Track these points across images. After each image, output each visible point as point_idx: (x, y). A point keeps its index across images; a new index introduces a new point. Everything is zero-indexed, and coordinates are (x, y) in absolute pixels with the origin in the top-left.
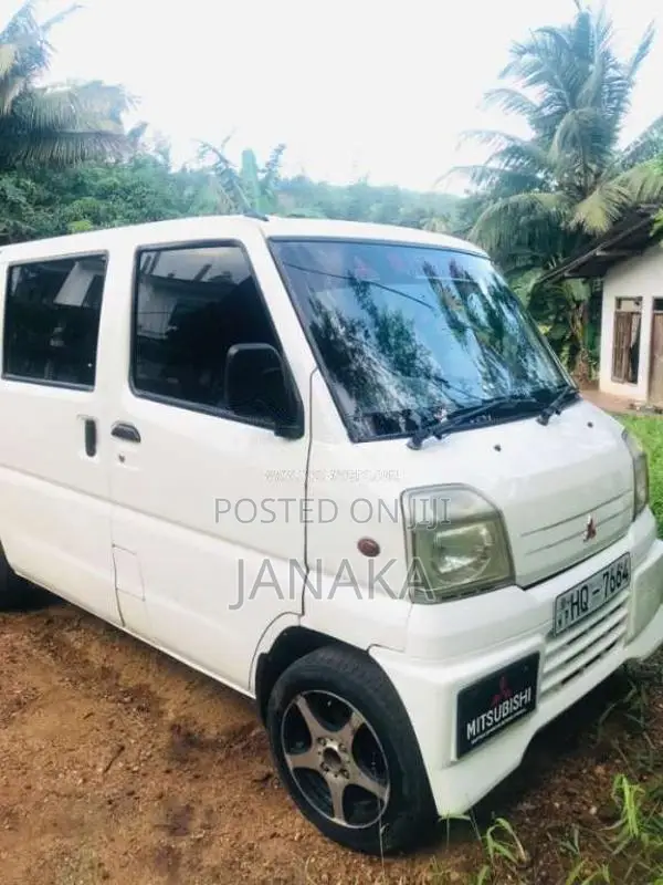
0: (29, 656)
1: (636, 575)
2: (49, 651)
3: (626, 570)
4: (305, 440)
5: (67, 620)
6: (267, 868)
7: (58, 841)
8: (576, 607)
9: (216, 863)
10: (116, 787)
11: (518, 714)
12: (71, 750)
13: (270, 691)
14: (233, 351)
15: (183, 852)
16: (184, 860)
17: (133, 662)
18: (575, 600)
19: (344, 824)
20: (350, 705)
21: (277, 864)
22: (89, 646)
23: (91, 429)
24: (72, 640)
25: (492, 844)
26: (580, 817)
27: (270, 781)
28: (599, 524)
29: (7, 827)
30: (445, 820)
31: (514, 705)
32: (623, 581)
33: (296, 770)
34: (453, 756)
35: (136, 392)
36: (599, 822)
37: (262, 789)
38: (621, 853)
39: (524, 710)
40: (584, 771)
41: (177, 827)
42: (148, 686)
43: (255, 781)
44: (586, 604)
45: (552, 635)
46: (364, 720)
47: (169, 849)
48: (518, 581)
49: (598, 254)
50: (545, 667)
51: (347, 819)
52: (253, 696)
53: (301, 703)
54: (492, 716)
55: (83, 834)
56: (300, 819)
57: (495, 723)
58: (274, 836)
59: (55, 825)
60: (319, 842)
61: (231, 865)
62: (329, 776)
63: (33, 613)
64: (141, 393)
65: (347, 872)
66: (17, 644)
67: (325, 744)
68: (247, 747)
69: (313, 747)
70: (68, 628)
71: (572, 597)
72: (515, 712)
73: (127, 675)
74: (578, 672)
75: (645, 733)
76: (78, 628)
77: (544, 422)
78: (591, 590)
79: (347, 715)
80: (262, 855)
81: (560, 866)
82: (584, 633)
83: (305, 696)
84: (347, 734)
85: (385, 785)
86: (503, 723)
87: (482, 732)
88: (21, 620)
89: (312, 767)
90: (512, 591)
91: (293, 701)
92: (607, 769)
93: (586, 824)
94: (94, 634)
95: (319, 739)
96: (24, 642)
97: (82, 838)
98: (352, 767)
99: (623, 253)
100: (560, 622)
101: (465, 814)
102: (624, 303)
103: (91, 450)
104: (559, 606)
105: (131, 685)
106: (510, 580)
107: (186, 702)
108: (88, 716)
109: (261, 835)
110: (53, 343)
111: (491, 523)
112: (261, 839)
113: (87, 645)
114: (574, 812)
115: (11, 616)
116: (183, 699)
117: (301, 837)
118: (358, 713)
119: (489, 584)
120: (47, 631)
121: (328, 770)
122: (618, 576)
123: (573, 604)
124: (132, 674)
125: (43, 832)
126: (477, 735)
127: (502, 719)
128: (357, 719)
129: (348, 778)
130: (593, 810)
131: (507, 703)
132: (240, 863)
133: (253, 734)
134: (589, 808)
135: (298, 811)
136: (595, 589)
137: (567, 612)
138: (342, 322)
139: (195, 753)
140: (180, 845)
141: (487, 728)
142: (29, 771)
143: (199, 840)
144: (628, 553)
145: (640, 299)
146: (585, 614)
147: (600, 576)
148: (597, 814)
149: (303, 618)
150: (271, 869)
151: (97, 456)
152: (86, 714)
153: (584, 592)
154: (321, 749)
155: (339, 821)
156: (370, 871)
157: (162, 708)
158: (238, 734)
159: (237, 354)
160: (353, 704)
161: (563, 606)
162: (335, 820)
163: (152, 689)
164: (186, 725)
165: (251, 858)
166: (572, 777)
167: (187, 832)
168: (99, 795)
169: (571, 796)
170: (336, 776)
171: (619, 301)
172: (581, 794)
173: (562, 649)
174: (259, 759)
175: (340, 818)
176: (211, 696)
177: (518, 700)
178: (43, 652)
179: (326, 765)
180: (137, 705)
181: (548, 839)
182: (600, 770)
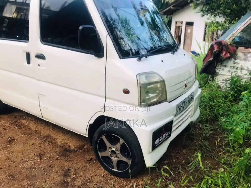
0: (10, 128)
1: (195, 98)
2: (17, 126)
3: (193, 97)
4: (104, 58)
5: (21, 117)
6: (95, 184)
7: (28, 182)
8: (182, 107)
9: (79, 184)
10: (45, 165)
11: (167, 138)
12: (28, 155)
13: (93, 135)
14: (81, 28)
15: (69, 182)
16: (70, 184)
17: (45, 128)
18: (181, 105)
19: (117, 171)
20: (119, 138)
21: (98, 183)
22: (30, 124)
23: (28, 55)
24: (24, 122)
25: (163, 173)
26: (181, 163)
27: (92, 160)
28: (187, 84)
29: (11, 179)
30: (149, 168)
31: (166, 135)
32: (192, 100)
33: (102, 157)
34: (151, 150)
35: (43, 43)
36: (185, 164)
37: (90, 163)
38: (192, 172)
39: (168, 136)
40: (180, 151)
41: (66, 175)
42: (50, 135)
43: (88, 160)
44: (184, 106)
45: (176, 115)
46: (124, 141)
47: (64, 181)
48: (168, 100)
49: (171, 8)
50: (174, 124)
51: (118, 169)
52: (88, 137)
53: (104, 138)
54: (161, 138)
55: (36, 179)
56: (103, 170)
57: (161, 141)
58: (96, 175)
59: (27, 177)
60: (109, 176)
61: (84, 184)
62: (113, 158)
63: (10, 115)
64: (45, 43)
65: (119, 183)
66: (5, 124)
67: (111, 149)
68: (84, 151)
69: (107, 150)
70: (22, 119)
71: (181, 104)
72: (166, 137)
73: (43, 132)
74: (180, 125)
75: (195, 140)
76: (25, 119)
77: (173, 54)
78: (185, 103)
79: (118, 140)
80: (93, 181)
81: (177, 177)
82: (183, 115)
83: (105, 136)
84: (118, 146)
85: (130, 159)
86: (163, 140)
87: (158, 143)
88: (5, 117)
89: (107, 155)
90: (166, 103)
91: (101, 137)
92: (186, 151)
93: (182, 165)
94: (31, 120)
95: (109, 148)
96: (8, 124)
97: (36, 180)
98: (120, 155)
99: (178, 8)
100: (178, 111)
101: (154, 165)
102: (177, 23)
103: (29, 62)
104: (178, 107)
105: (45, 135)
106: (166, 100)
107: (63, 139)
108: (32, 145)
109: (92, 175)
110: (3, 29)
111: (161, 83)
112: (92, 177)
113: (29, 124)
114: (179, 162)
115: (2, 116)
116: (62, 138)
117: (104, 175)
118: (122, 140)
119: (160, 101)
120: (15, 120)
121: (112, 156)
122: (191, 98)
123: (181, 107)
124: (45, 132)
125: (23, 180)
126: (157, 144)
127: (163, 139)
128: (122, 141)
129: (118, 158)
130: (184, 161)
131: (164, 135)
132: (87, 183)
133: (85, 147)
134: (182, 161)
135: (102, 168)
136: (186, 102)
137: (180, 109)
138: (111, 19)
139: (68, 154)
140: (67, 180)
141: (160, 142)
142: (15, 162)
143: (73, 178)
144: (193, 92)
145: (182, 22)
146: (184, 109)
147: (187, 98)
148: (184, 162)
149: (104, 113)
150: (96, 185)
151: (31, 64)
152: (32, 144)
153: (184, 103)
154: (110, 150)
155: (115, 170)
156: (125, 183)
157: (56, 141)
158: (80, 148)
159: (82, 29)
160: (120, 137)
161: (179, 107)
162: (114, 170)
163: (52, 135)
164: (64, 146)
165: (90, 182)
166: (177, 153)
167: (69, 176)
168: (40, 167)
169: (178, 158)
170: (115, 158)
171: (176, 22)
172: (180, 158)
173: (177, 119)
174: (88, 154)
175: (116, 169)
176: (71, 137)
177: (167, 134)
178: (15, 126)
179: (111, 155)
180: (48, 140)
181: (173, 170)
182: (184, 151)
